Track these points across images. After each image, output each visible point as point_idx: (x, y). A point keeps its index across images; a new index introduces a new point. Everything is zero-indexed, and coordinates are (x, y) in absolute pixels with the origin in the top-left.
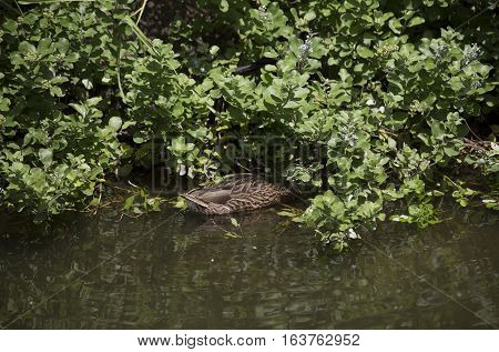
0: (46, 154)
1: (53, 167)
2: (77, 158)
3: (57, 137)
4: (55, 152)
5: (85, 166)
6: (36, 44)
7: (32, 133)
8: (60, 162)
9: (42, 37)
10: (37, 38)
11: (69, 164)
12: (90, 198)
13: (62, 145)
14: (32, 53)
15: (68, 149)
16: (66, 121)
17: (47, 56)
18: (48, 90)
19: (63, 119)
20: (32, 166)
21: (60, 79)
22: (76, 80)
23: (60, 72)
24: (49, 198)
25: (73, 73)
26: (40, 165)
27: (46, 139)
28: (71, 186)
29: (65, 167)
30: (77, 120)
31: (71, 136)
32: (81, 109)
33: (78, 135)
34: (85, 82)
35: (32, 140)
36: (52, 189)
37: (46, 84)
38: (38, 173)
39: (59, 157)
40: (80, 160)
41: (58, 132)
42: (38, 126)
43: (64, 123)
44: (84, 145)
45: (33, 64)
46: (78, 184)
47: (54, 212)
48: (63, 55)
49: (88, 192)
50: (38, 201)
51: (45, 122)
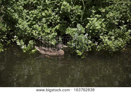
0: (113, 37)
1: (114, 40)
2: (120, 39)
3: (116, 34)
4: (115, 37)
5: (122, 41)
6: (112, 12)
7: (110, 33)
8: (116, 40)
9: (114, 11)
10: (113, 11)
11: (118, 40)
12: (123, 48)
13: (117, 36)
14: (111, 14)
15: (118, 37)
16: (118, 30)
17: (115, 15)
18: (114, 23)
19: (117, 30)
20: (110, 40)
21: (117, 20)
22: (121, 21)
23: (117, 19)
24: (113, 48)
25: (120, 19)
26: (111, 40)
27: (113, 34)
28: (118, 45)
29: (117, 41)
30: (121, 30)
31: (119, 34)
32: (122, 28)
33: (121, 33)
34: (123, 21)
35: (110, 34)
36: (114, 46)
37: (114, 21)
38: (111, 42)
39: (116, 38)
40: (121, 39)
41: (116, 33)
42: (111, 31)
43: (117, 31)
44: (122, 36)
45: (111, 17)
46: (120, 45)
47: (114, 51)
48: (118, 15)
49: (122, 47)
50: (111, 48)
51: (113, 30)
